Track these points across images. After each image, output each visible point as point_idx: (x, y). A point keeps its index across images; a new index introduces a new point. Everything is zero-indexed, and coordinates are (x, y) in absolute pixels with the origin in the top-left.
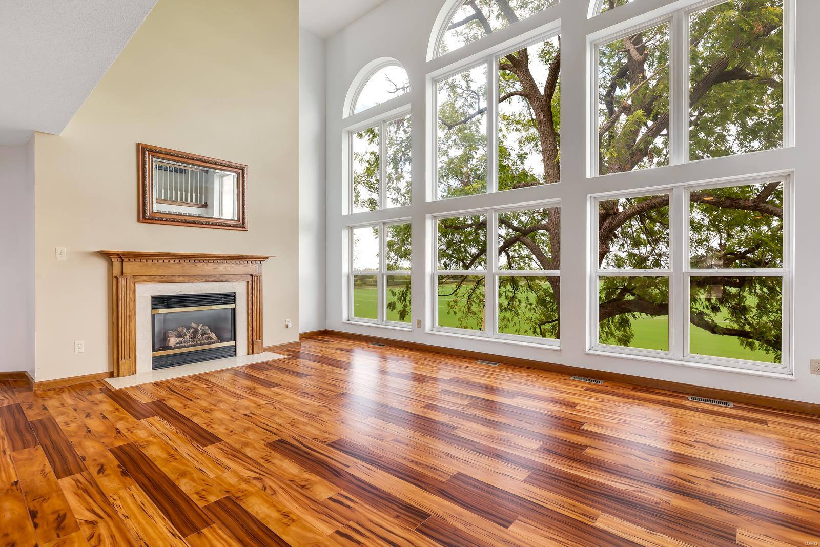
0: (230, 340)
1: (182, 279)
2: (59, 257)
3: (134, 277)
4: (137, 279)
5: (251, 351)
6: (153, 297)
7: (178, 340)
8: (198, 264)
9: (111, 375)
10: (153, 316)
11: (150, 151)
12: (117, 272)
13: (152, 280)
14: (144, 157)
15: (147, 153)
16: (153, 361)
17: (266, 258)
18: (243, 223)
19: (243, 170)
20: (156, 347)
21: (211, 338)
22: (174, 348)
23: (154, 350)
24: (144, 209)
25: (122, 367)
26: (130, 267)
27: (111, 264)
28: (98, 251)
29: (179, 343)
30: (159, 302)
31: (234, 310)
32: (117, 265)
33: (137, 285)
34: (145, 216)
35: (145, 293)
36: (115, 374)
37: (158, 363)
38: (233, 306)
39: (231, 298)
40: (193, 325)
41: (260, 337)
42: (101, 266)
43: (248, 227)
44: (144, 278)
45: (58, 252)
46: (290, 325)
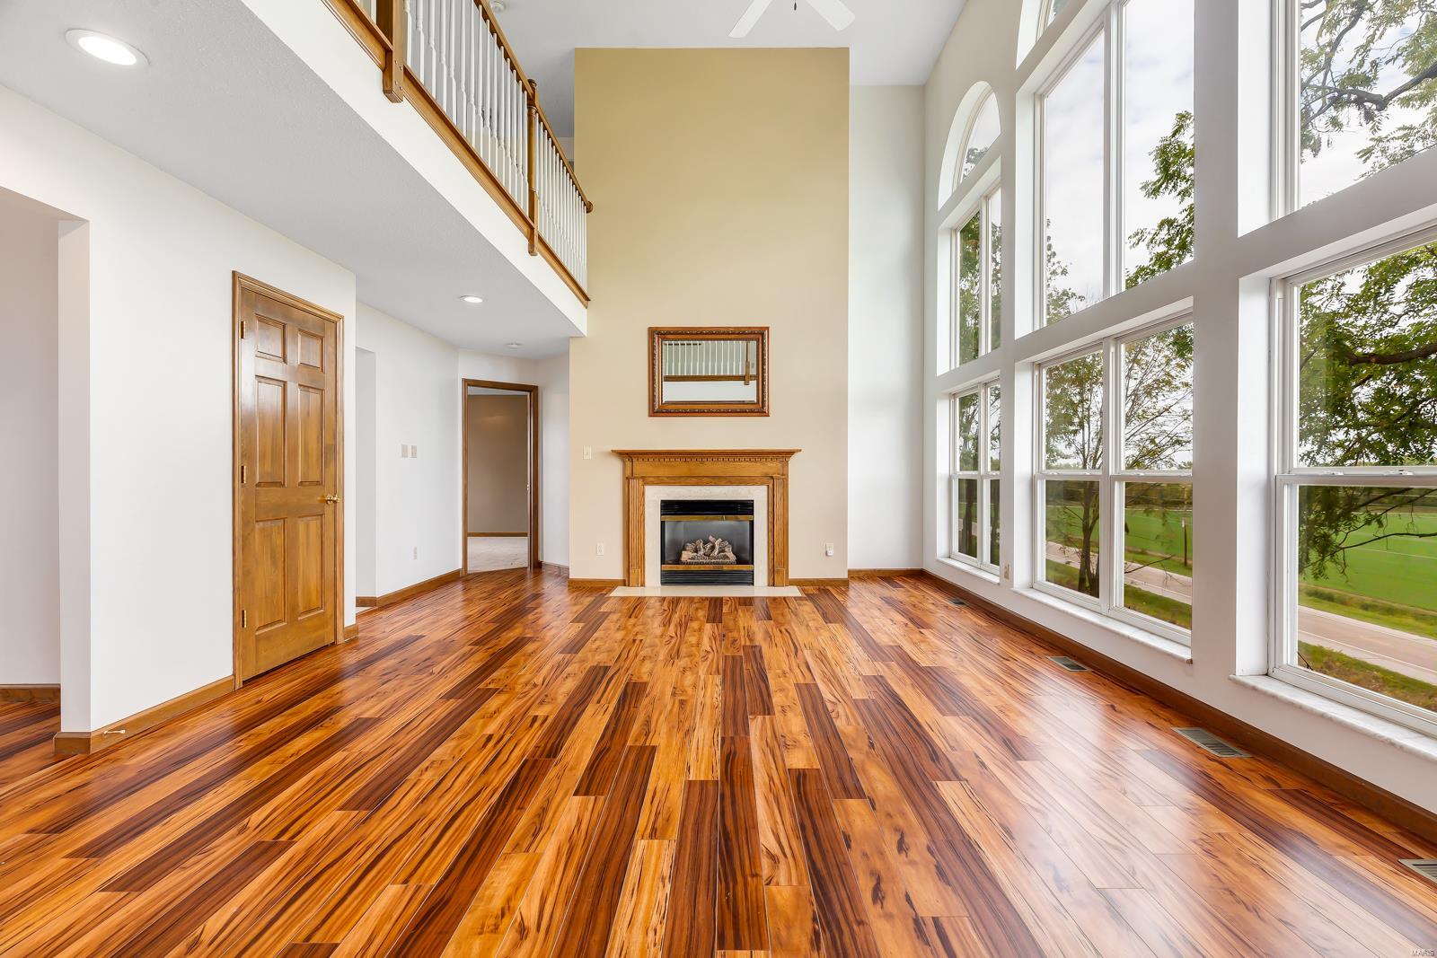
0: (748, 564)
2: (585, 457)
3: (643, 478)
4: (645, 480)
5: (773, 583)
6: (662, 501)
7: (692, 555)
8: (706, 463)
9: (623, 583)
10: (663, 523)
11: (660, 333)
12: (629, 472)
13: (660, 481)
14: (653, 340)
15: (656, 337)
16: (662, 576)
17: (791, 453)
18: (763, 406)
19: (763, 333)
20: (666, 560)
21: (728, 558)
22: (686, 563)
23: (663, 561)
24: (655, 401)
25: (631, 576)
26: (639, 468)
27: (624, 464)
28: (612, 451)
29: (692, 558)
30: (669, 507)
31: (752, 523)
32: (628, 464)
33: (646, 488)
34: (656, 408)
35: (655, 496)
36: (627, 583)
37: (668, 578)
38: (750, 518)
39: (745, 508)
40: (711, 539)
41: (785, 563)
42: (616, 467)
43: (770, 411)
44: (652, 480)
45: (585, 453)
46: (831, 553)
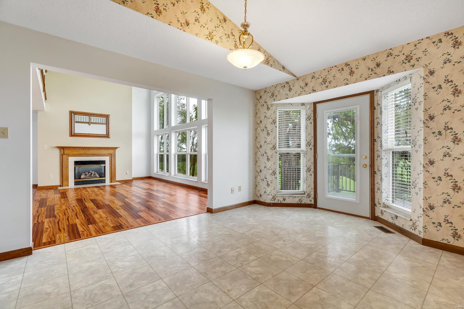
0: (104, 177)
1: (84, 155)
2: (45, 148)
4: (69, 155)
5: (111, 182)
6: (75, 161)
7: (84, 176)
8: (90, 150)
9: (61, 186)
10: (75, 168)
11: (73, 113)
12: (62, 153)
13: (74, 155)
14: (71, 115)
15: (73, 114)
16: (75, 183)
17: (117, 148)
18: (108, 135)
19: (108, 117)
20: (76, 178)
21: (97, 176)
22: (83, 179)
24: (72, 132)
25: (64, 183)
26: (66, 152)
27: (61, 150)
28: (56, 147)
30: (77, 163)
31: (105, 166)
32: (62, 150)
33: (69, 157)
34: (72, 134)
35: (72, 160)
36: (62, 186)
37: (77, 183)
38: (104, 165)
39: (103, 162)
40: (91, 171)
41: (115, 176)
42: (57, 152)
43: (110, 137)
44: (71, 155)
46: (128, 174)
